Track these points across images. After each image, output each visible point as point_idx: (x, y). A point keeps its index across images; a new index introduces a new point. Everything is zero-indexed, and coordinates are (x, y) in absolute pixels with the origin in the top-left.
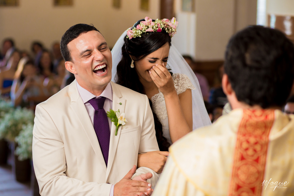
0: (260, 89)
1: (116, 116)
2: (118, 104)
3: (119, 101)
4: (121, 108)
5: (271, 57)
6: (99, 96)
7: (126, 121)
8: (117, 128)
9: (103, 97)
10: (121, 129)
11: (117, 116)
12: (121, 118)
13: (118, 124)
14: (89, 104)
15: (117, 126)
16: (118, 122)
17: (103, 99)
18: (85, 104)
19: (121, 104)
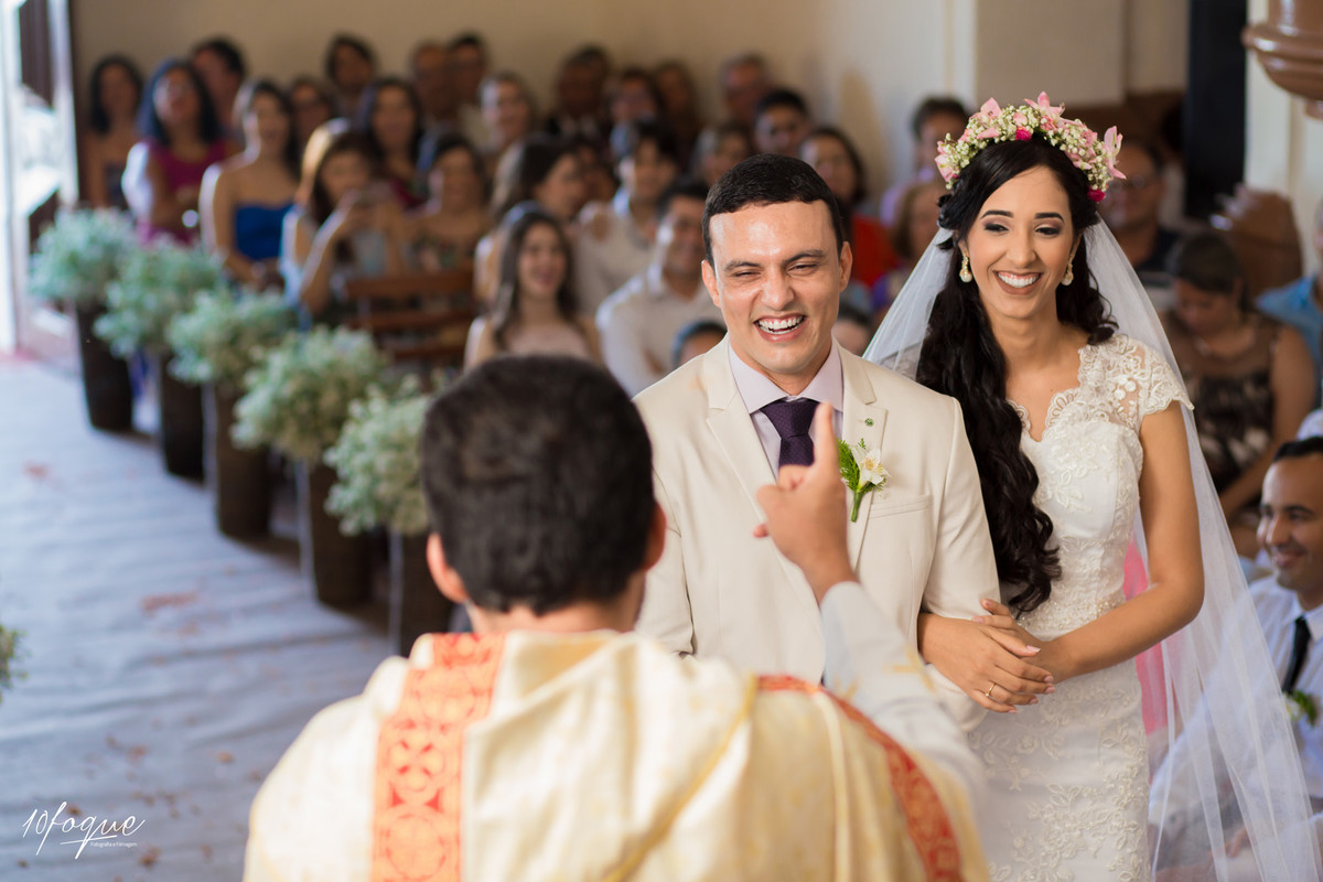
0: (522, 548)
1: (853, 459)
2: (861, 421)
3: (865, 413)
4: (870, 435)
5: (532, 443)
6: (798, 397)
7: (885, 472)
8: (857, 497)
9: (810, 400)
10: (872, 503)
11: (857, 460)
12: (870, 465)
13: (862, 483)
14: (764, 416)
15: (858, 491)
16: (858, 478)
17: (810, 406)
18: (752, 415)
19: (870, 423)
